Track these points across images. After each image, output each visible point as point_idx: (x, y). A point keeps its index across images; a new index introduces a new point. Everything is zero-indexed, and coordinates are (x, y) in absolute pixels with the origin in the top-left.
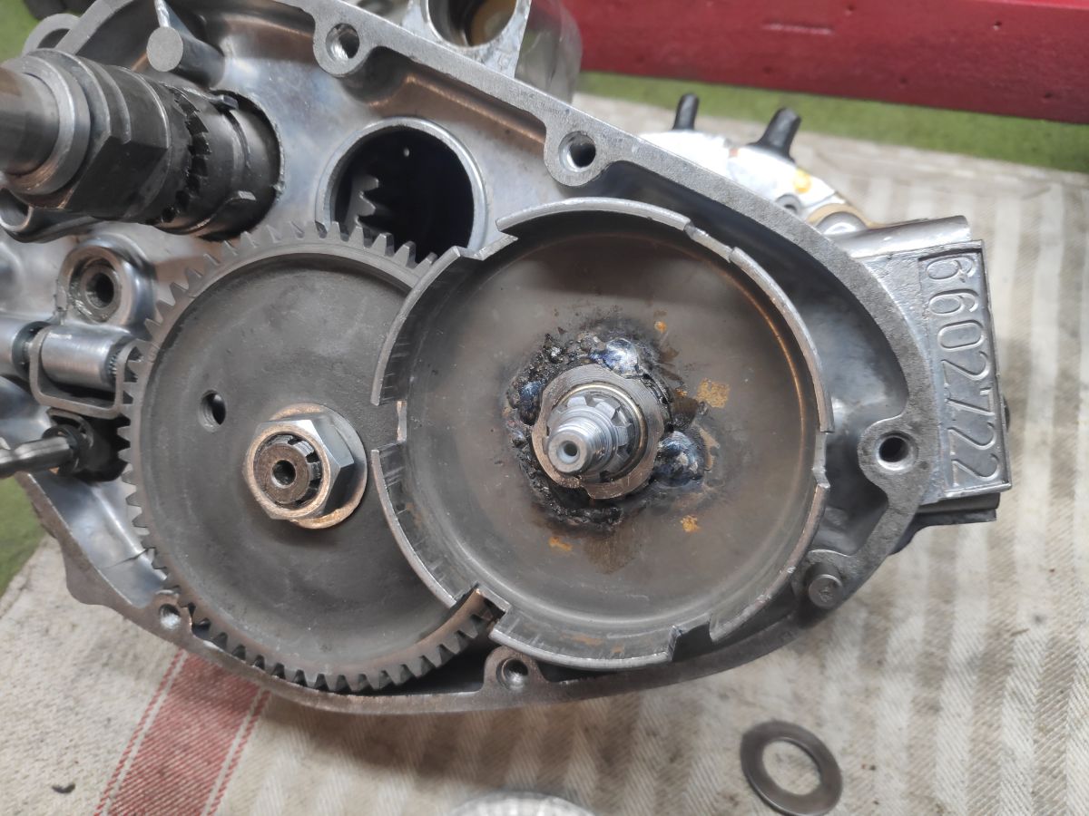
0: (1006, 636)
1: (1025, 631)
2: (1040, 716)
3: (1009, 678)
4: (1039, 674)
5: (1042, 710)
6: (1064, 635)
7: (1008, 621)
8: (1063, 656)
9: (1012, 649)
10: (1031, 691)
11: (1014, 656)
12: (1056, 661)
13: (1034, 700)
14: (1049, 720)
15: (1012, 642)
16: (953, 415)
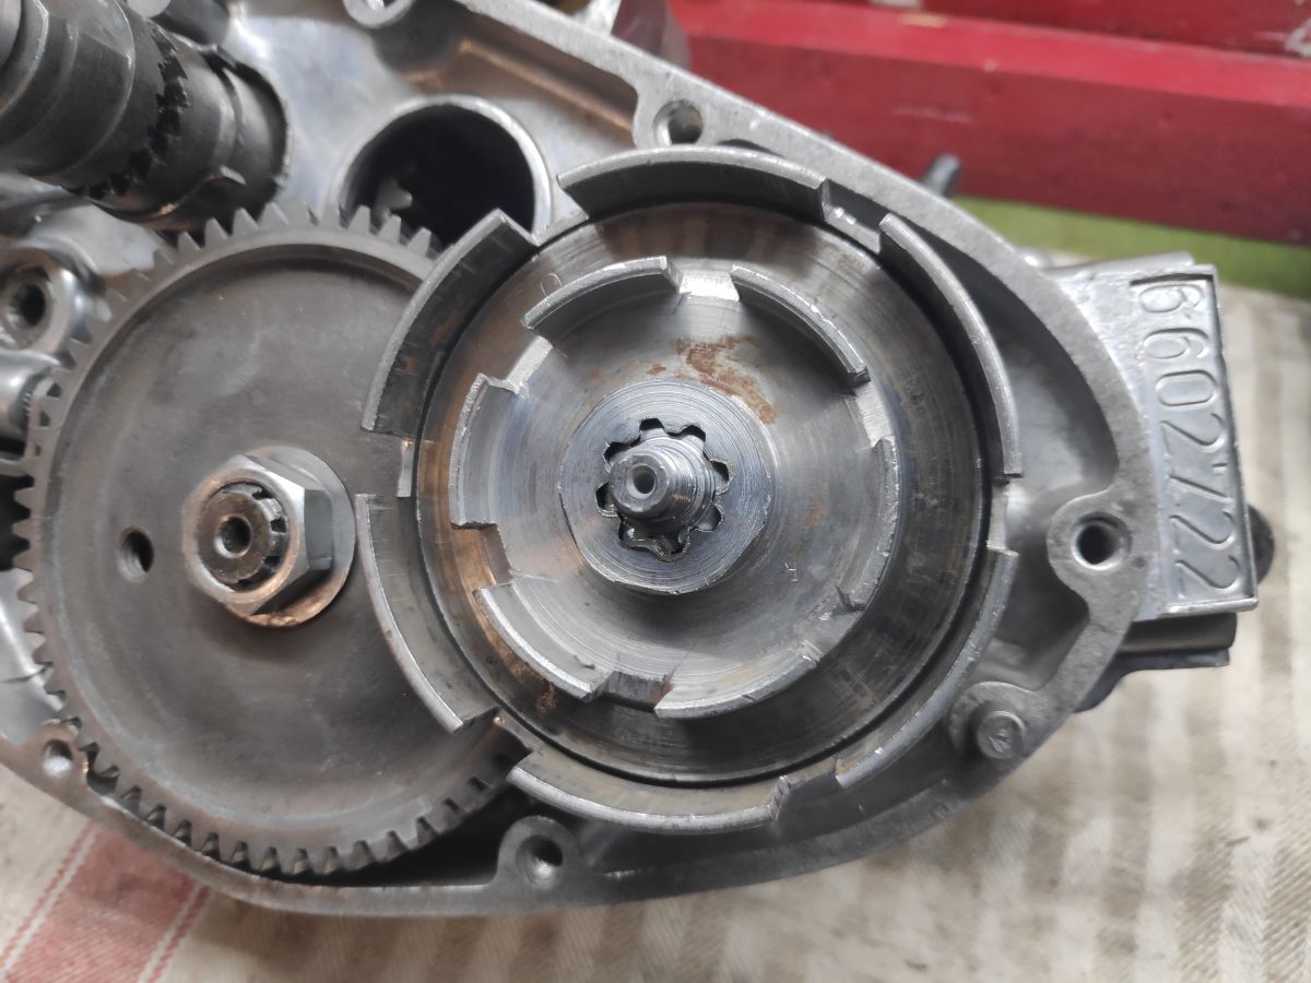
0: (1221, 846)
1: (1244, 840)
2: (1269, 958)
3: (1226, 905)
4: (1267, 899)
5: (1272, 949)
6: (1296, 846)
7: (1223, 825)
8: (1296, 875)
9: (1227, 865)
10: (1256, 923)
11: (1232, 873)
12: (1287, 882)
13: (1261, 937)
14: (1283, 962)
15: (1229, 854)
16: (1177, 498)
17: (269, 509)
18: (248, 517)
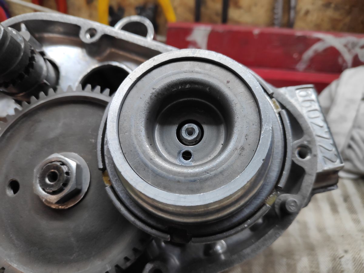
1: (343, 256)
6: (356, 256)
7: (337, 253)
11: (343, 267)
12: (358, 266)
15: (340, 261)
17: (65, 169)
18: (57, 171)
